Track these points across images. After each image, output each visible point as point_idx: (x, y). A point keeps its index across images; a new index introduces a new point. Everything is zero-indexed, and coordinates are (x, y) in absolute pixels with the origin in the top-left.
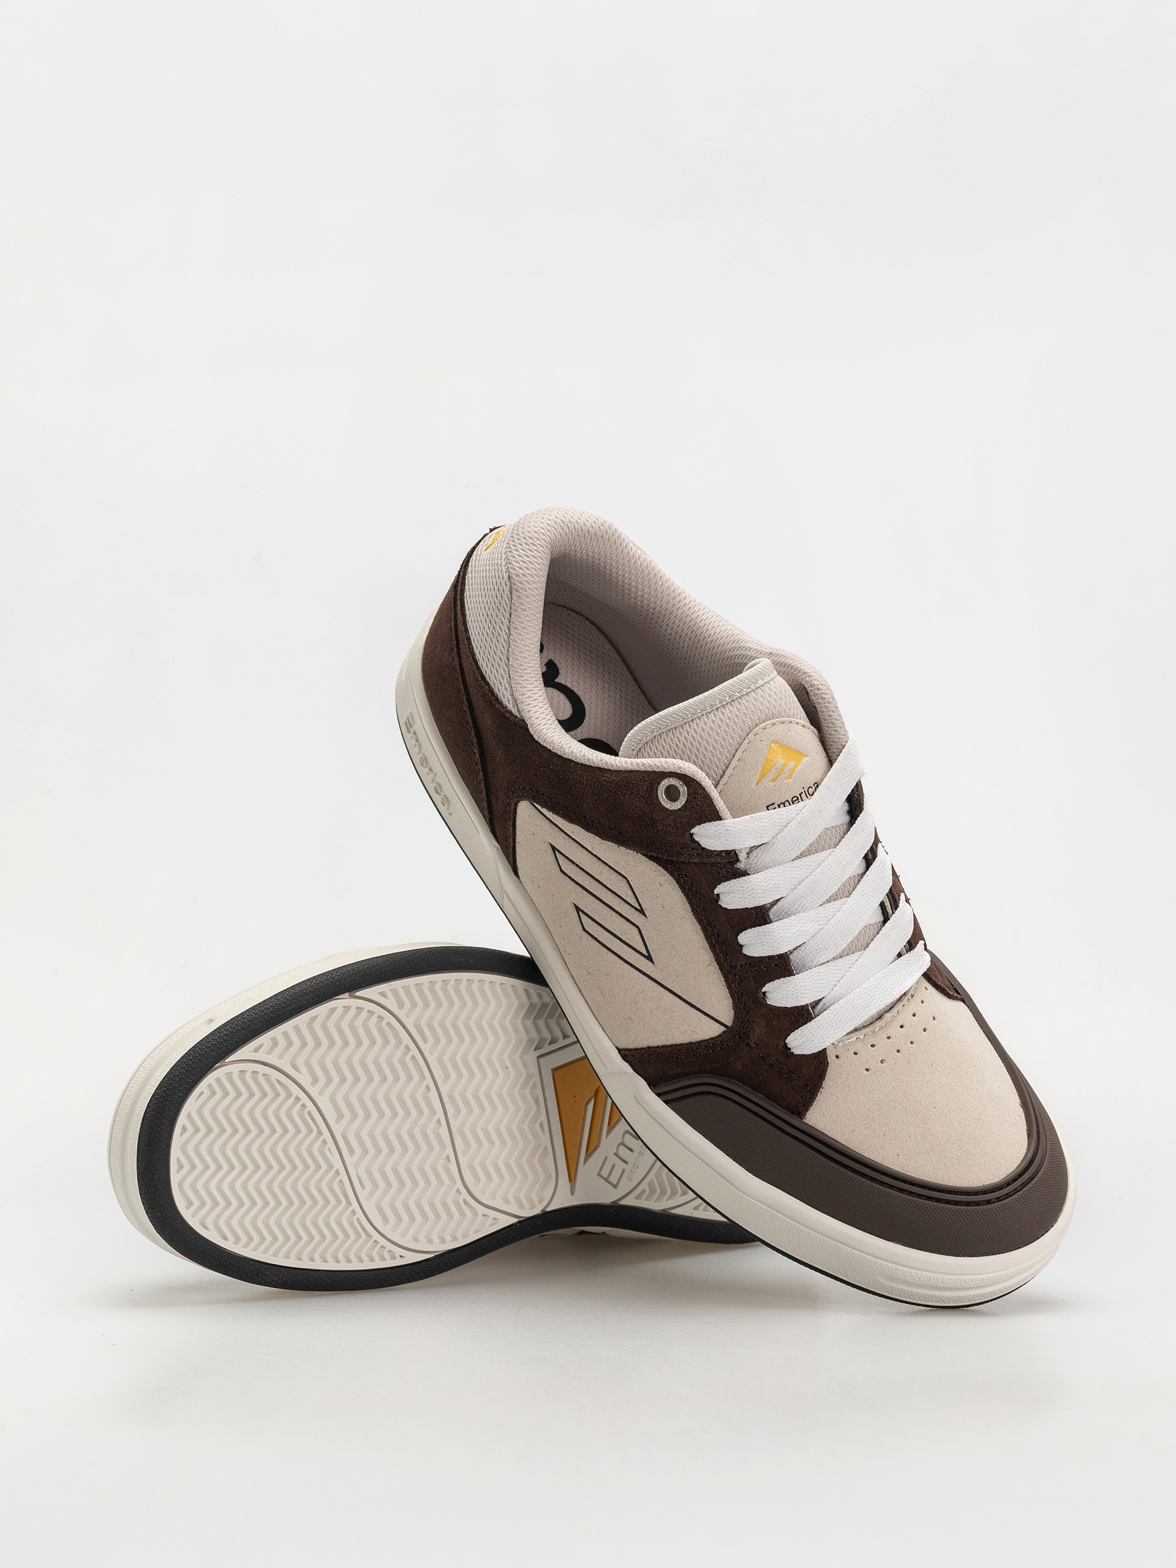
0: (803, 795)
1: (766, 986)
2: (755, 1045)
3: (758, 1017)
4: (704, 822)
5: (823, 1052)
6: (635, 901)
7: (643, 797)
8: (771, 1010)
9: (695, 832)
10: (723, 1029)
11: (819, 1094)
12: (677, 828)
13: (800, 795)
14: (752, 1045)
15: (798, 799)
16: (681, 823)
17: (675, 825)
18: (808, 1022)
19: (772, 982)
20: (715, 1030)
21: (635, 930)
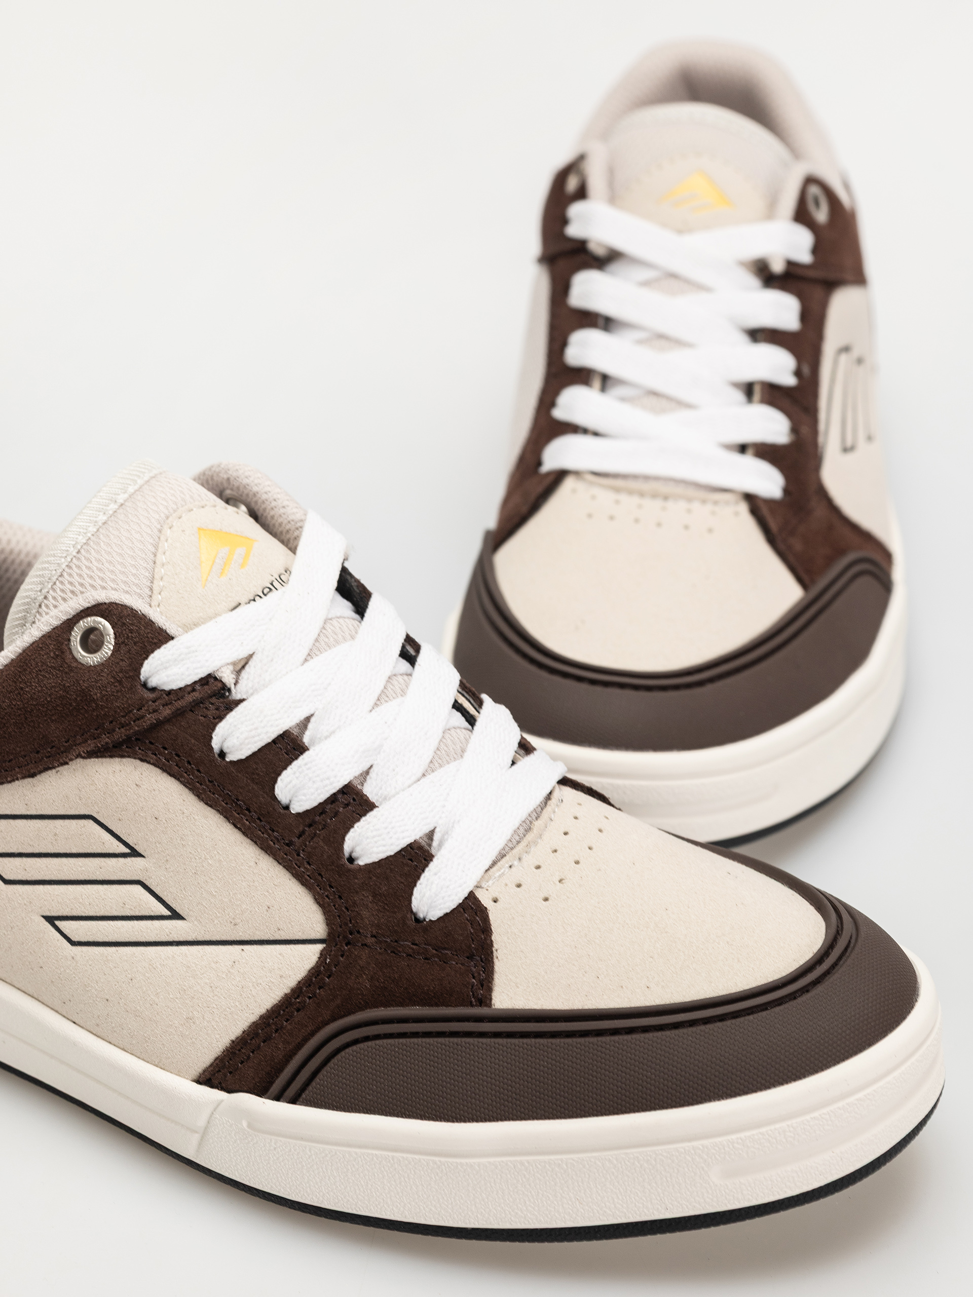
0: (276, 584)
1: (346, 839)
2: (373, 939)
3: (357, 892)
4: (152, 652)
5: (471, 897)
6: (117, 843)
7: (55, 668)
8: (370, 872)
9: (147, 675)
10: (320, 947)
11: (495, 960)
12: (120, 682)
13: (272, 584)
14: (370, 941)
15: (270, 589)
16: (121, 671)
17: (114, 678)
18: (429, 863)
19: (352, 830)
20: (309, 956)
21: (139, 888)
